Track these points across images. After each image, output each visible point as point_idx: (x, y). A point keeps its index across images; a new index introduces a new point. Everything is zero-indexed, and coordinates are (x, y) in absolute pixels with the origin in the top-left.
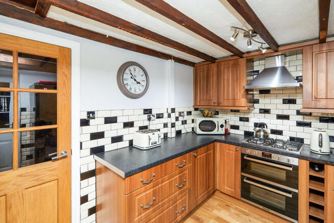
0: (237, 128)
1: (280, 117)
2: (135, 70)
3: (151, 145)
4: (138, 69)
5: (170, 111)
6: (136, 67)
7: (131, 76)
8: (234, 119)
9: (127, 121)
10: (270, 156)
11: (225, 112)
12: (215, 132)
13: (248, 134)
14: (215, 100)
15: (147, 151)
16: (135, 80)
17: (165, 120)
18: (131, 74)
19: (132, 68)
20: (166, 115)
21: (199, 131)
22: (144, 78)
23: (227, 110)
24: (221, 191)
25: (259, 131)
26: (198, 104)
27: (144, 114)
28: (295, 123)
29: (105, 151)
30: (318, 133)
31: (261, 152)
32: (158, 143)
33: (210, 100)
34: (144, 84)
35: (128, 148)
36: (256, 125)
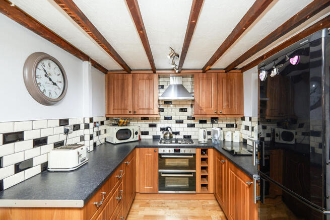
0: (146, 133)
1: (177, 122)
2: (50, 66)
3: (80, 163)
4: (53, 65)
5: (87, 121)
6: (51, 61)
7: (45, 73)
8: (144, 126)
9: (38, 136)
10: (179, 150)
11: (137, 120)
12: (131, 139)
13: (156, 138)
14: (130, 109)
15: (75, 172)
16: (50, 80)
17: (82, 131)
18: (45, 71)
19: (46, 62)
20: (82, 126)
21: (116, 141)
22: (61, 78)
23: (138, 117)
24: (141, 192)
25: (166, 134)
26: (112, 113)
27: (60, 126)
28: (186, 125)
29: (4, 189)
30: (203, 130)
31: (173, 149)
32: (86, 160)
33: (125, 109)
34: (61, 86)
35: (40, 175)
36: (162, 129)
